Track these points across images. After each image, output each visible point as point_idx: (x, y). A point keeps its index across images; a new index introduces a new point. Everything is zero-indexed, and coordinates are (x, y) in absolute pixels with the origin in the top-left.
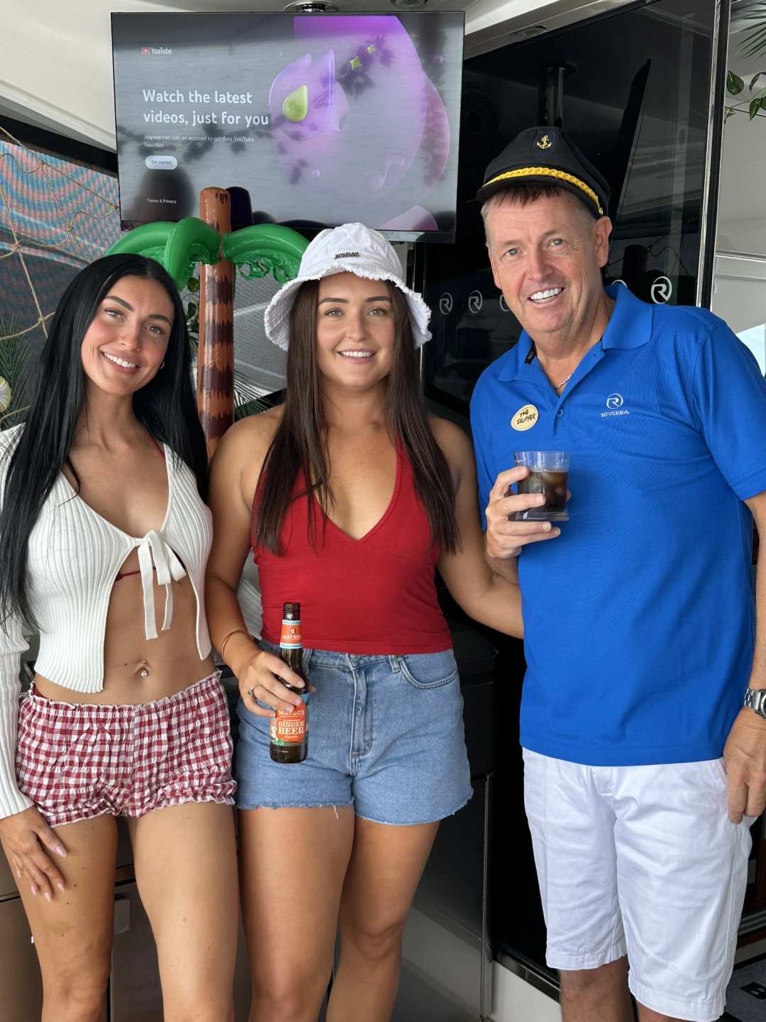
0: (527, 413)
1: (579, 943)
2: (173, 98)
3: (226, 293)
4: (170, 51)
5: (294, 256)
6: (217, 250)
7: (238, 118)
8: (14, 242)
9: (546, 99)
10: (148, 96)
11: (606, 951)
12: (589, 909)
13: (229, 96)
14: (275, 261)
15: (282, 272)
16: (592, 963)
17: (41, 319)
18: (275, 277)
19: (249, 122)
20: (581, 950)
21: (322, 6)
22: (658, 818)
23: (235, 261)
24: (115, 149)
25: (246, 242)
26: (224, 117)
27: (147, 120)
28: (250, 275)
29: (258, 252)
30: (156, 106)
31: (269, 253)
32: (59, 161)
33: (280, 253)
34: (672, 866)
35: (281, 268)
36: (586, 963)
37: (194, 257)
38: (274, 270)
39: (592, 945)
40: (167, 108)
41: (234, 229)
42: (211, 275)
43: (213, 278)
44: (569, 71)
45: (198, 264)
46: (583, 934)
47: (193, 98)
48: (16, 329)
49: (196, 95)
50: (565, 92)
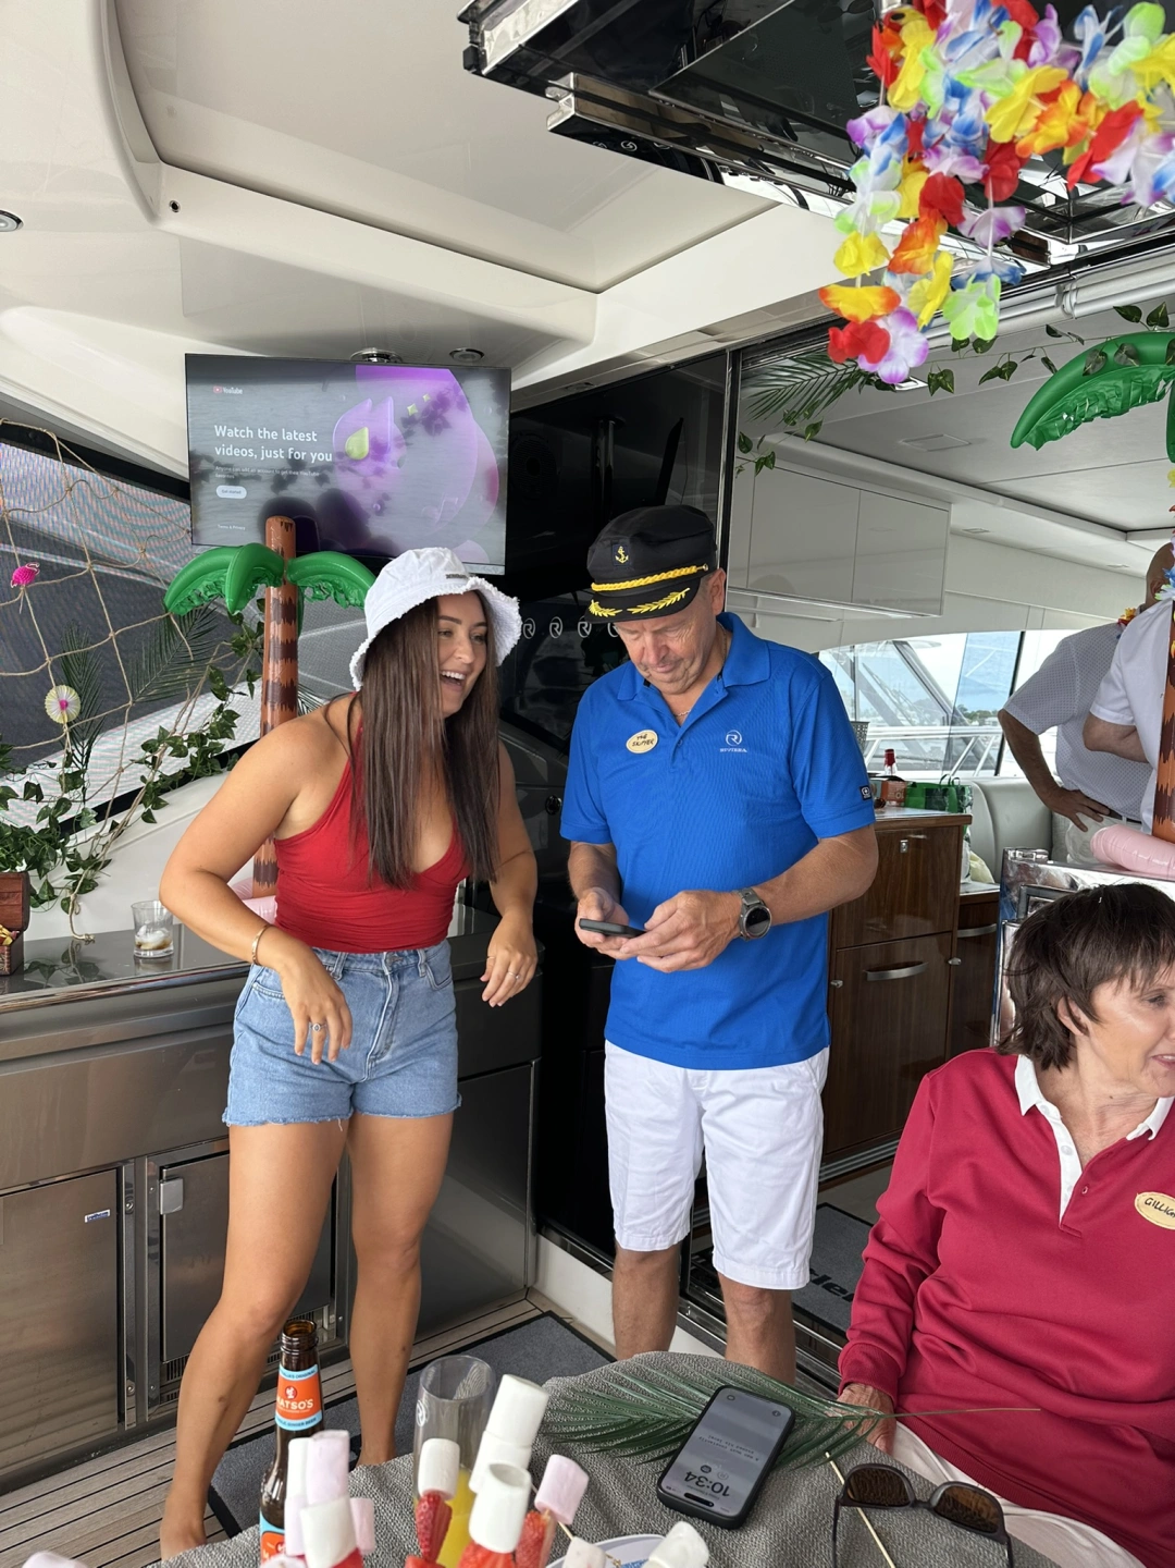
0: (645, 737)
1: (653, 1226)
2: (243, 434)
3: (292, 613)
4: (240, 391)
5: (353, 581)
6: (281, 574)
7: (304, 454)
8: (86, 561)
9: (597, 448)
10: (220, 431)
11: (676, 1232)
12: (666, 1194)
13: (295, 433)
14: (336, 586)
15: (343, 596)
16: (663, 1244)
17: (111, 635)
18: (336, 600)
19: (314, 458)
20: (655, 1233)
21: (387, 356)
22: (751, 1105)
23: (299, 584)
24: (187, 476)
25: (308, 567)
26: (290, 453)
27: (218, 453)
28: (313, 598)
29: (320, 576)
30: (227, 441)
31: (331, 578)
32: (134, 488)
33: (341, 579)
34: (765, 1148)
35: (342, 592)
36: (658, 1245)
37: (257, 580)
38: (335, 594)
39: (666, 1227)
40: (239, 444)
41: (299, 555)
42: (276, 597)
43: (278, 600)
44: (619, 425)
45: (261, 587)
46: (658, 1218)
47: (262, 435)
48: (88, 643)
49: (265, 432)
50: (615, 442)
